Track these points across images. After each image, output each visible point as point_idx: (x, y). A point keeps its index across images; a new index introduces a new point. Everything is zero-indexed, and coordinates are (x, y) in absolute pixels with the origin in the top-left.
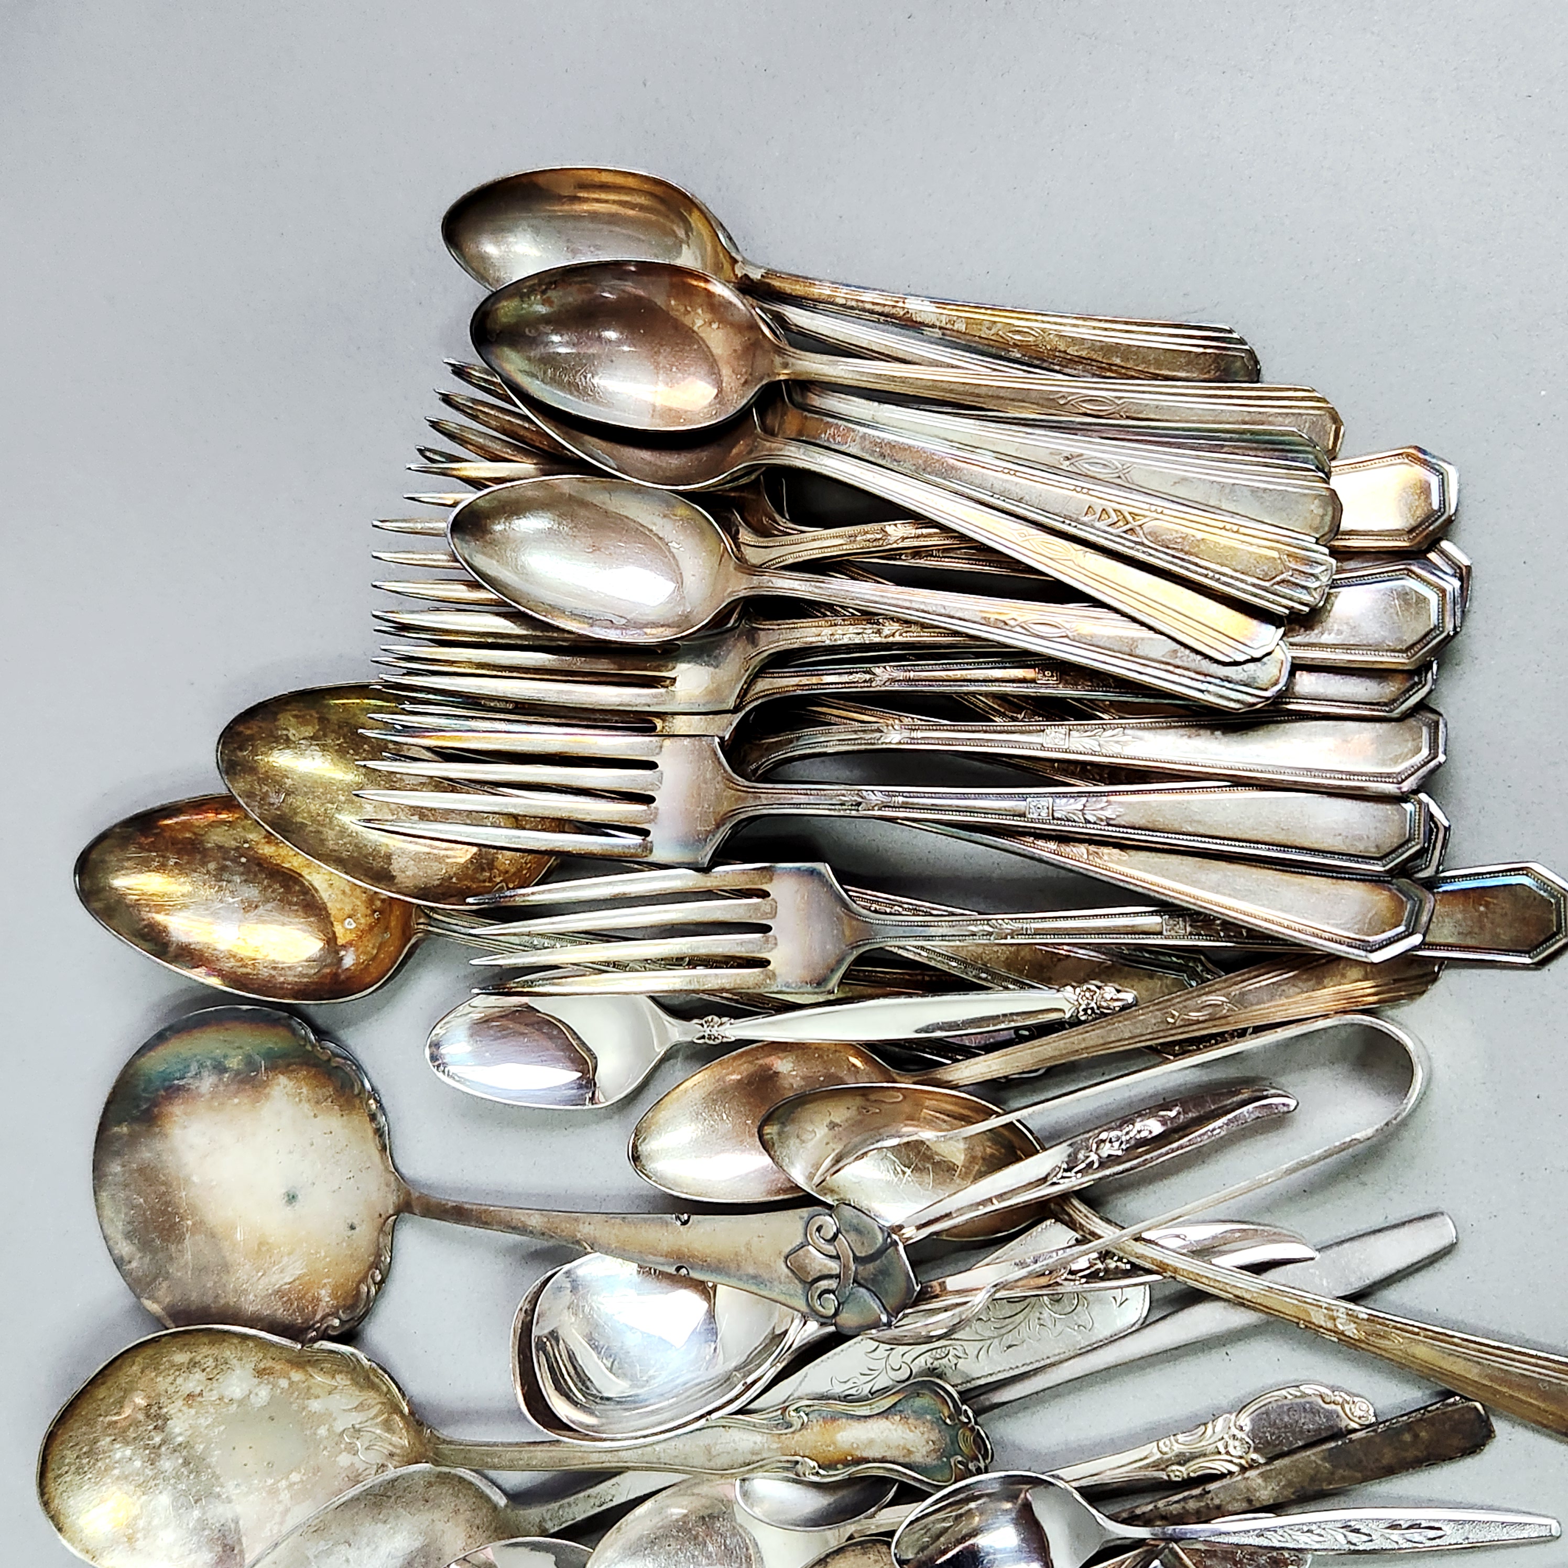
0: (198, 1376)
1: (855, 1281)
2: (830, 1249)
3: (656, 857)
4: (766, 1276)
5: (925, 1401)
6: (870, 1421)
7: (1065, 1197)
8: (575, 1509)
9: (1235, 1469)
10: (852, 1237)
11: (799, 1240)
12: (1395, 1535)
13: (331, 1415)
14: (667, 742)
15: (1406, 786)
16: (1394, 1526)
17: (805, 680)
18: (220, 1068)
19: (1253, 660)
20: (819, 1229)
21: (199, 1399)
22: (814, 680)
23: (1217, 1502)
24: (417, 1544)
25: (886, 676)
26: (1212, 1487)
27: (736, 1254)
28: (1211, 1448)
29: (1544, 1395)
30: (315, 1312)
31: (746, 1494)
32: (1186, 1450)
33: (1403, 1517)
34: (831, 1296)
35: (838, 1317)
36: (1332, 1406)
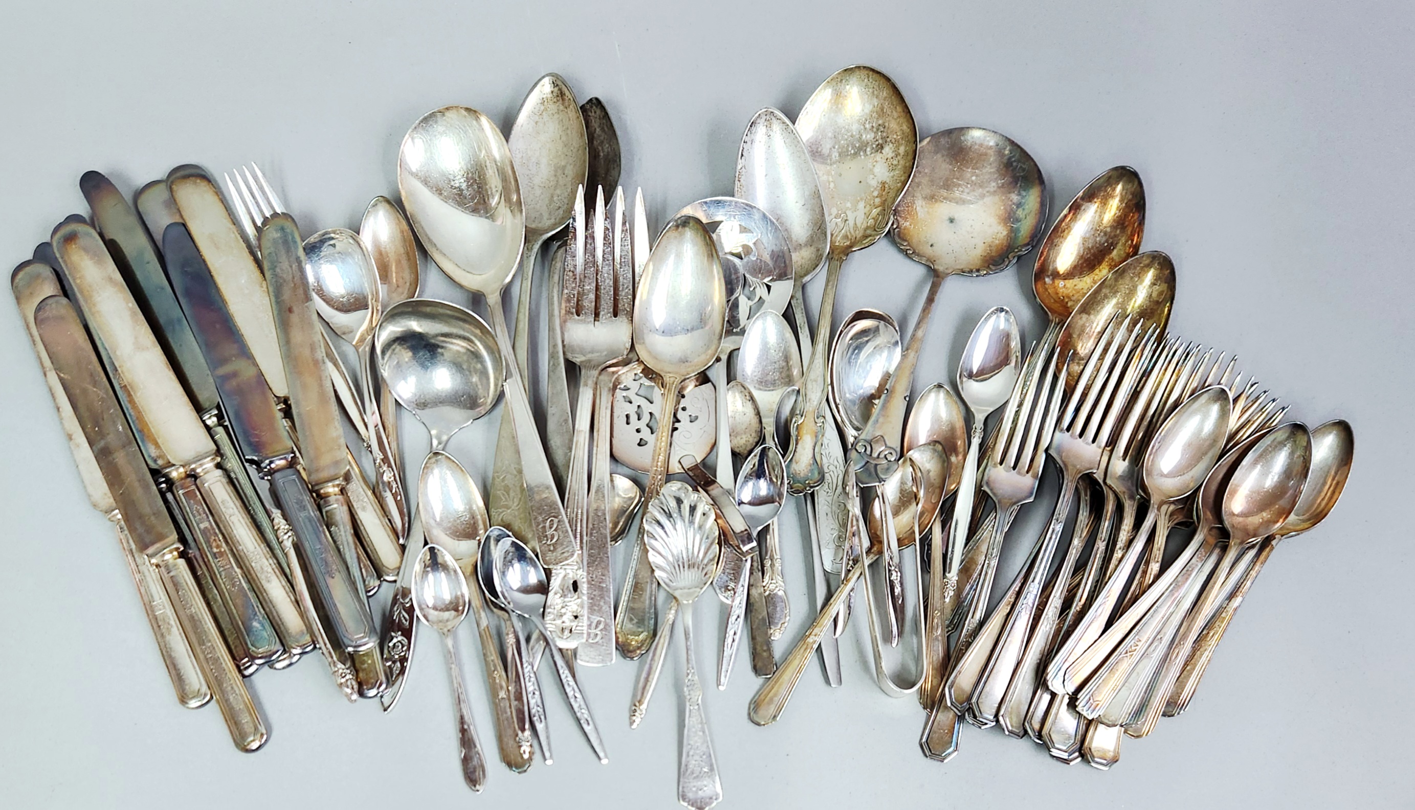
0: (891, 155)
1: (868, 462)
2: (882, 456)
3: (1057, 434)
4: (878, 425)
5: (816, 476)
6: (812, 450)
7: (881, 552)
8: (800, 315)
9: (764, 584)
10: (886, 466)
11: (889, 444)
12: (732, 633)
13: (855, 211)
14: (1101, 450)
15: (1001, 719)
16: (735, 634)
17: (1109, 514)
18: (1019, 205)
19: (1064, 680)
20: (891, 453)
22: (1108, 518)
23: (754, 573)
24: (794, 237)
26: (760, 574)
27: (888, 416)
28: (774, 578)
29: (771, 698)
30: (901, 217)
31: (793, 391)
32: (775, 569)
33: (737, 637)
34: (863, 451)
35: (854, 451)
36: (780, 625)
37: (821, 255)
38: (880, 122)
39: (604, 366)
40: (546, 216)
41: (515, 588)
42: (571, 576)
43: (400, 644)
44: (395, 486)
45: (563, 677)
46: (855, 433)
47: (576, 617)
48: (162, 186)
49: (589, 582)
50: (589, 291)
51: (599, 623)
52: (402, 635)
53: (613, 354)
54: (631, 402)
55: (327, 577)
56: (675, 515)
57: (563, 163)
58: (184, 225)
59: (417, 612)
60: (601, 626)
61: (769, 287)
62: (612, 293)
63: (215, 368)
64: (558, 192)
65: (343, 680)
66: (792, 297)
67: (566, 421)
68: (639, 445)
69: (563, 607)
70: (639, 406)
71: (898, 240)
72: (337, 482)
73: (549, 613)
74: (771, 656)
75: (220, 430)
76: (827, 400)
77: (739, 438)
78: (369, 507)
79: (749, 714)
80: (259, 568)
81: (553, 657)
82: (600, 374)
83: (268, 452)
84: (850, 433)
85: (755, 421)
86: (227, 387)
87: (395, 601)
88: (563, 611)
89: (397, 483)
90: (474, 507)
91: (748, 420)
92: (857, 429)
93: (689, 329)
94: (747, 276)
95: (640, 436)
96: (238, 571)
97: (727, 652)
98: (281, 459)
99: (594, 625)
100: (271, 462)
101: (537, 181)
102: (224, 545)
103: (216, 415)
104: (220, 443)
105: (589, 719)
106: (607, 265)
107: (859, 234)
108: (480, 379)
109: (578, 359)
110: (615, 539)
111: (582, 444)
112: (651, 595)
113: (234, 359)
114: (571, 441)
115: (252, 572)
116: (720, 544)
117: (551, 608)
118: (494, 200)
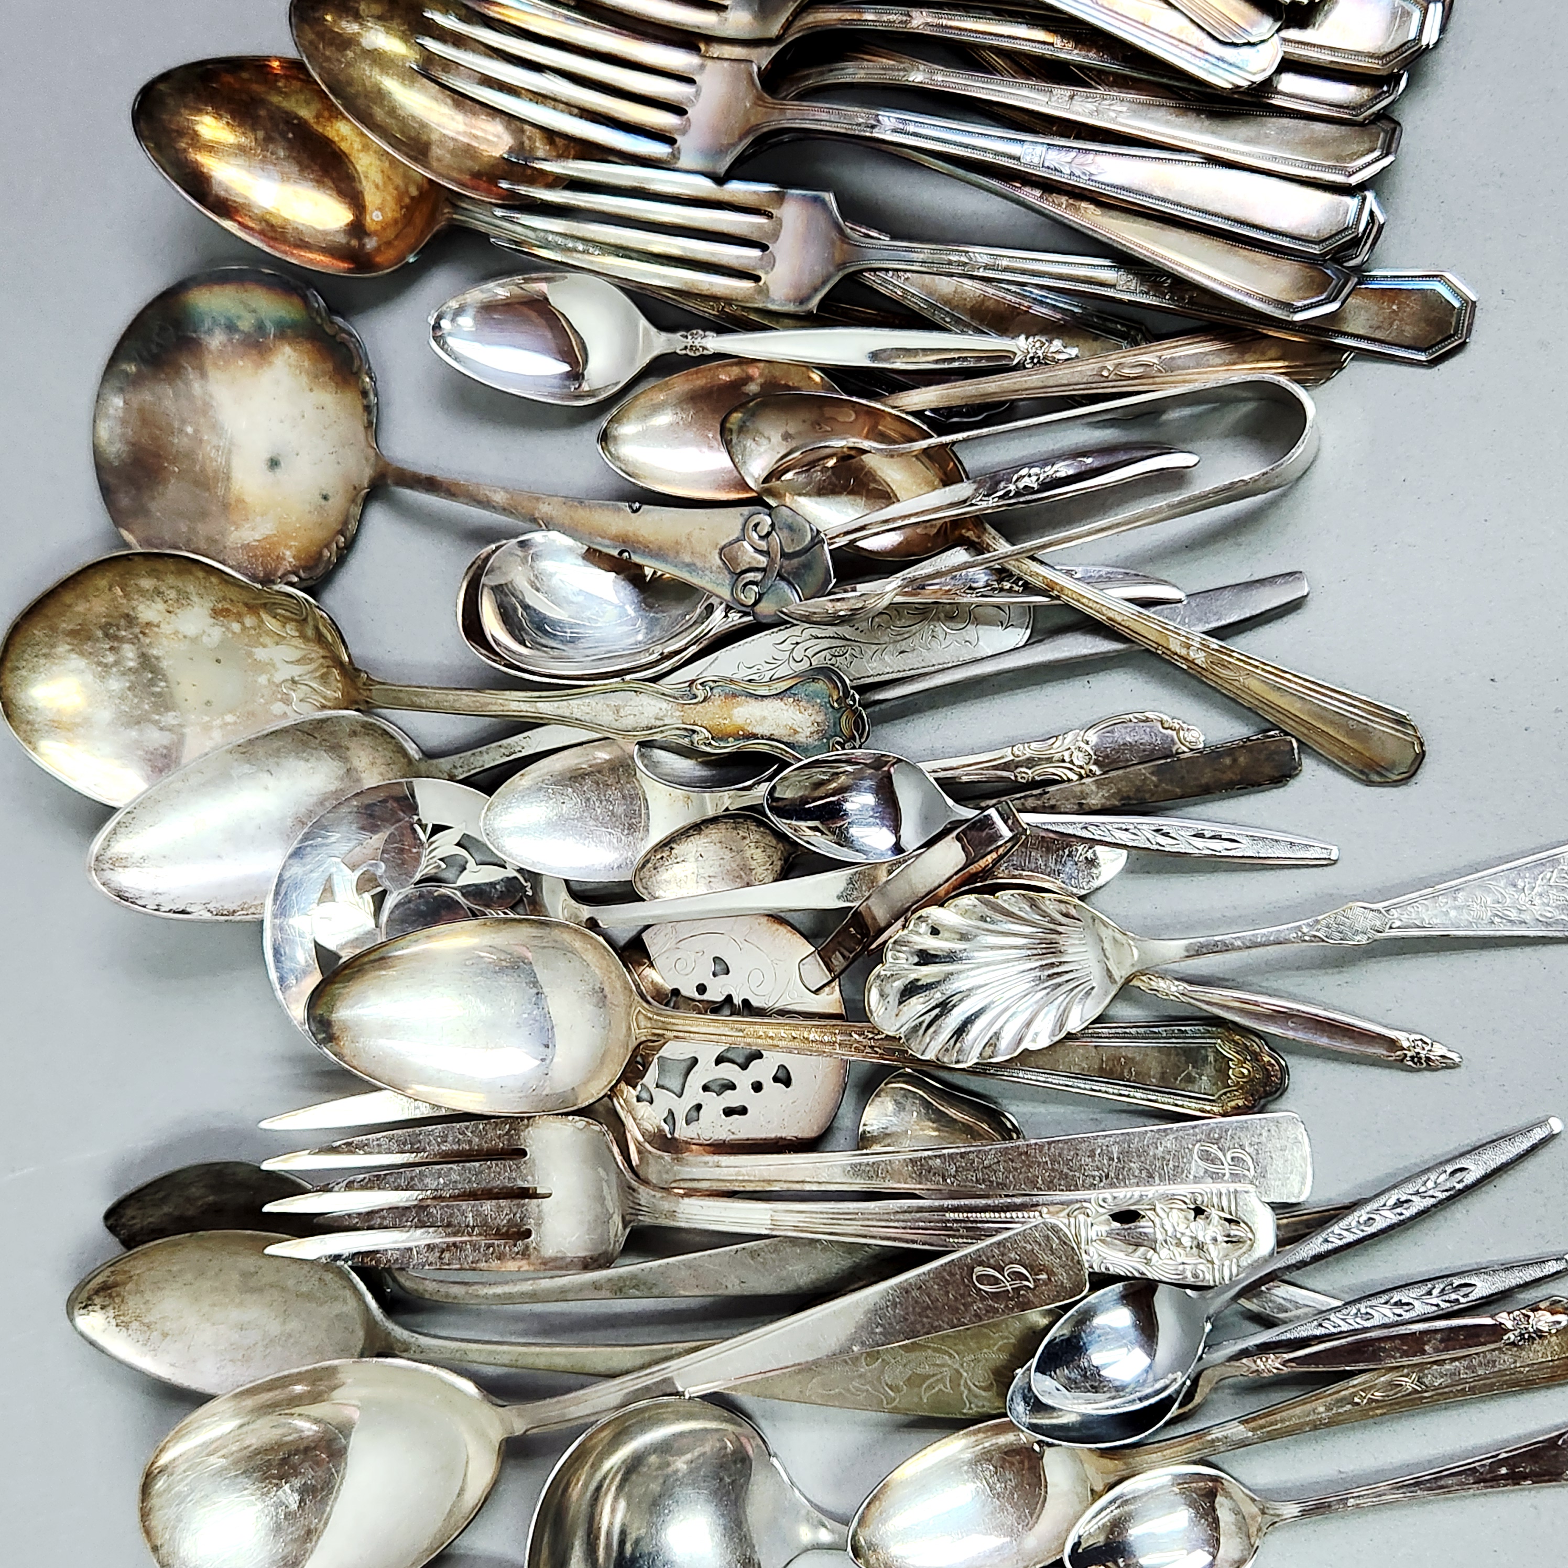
0: (160, 606)
1: (778, 575)
2: (763, 545)
4: (699, 563)
5: (821, 686)
6: (766, 701)
7: (979, 521)
8: (486, 757)
9: (1075, 777)
10: (785, 534)
11: (736, 534)
12: (1199, 842)
13: (274, 666)
14: (709, 63)
15: (1354, 180)
16: (1200, 835)
17: (846, 16)
18: (231, 327)
19: (1249, 44)
20: (756, 525)
21: (156, 629)
22: (855, 17)
23: (1052, 802)
24: (332, 788)
25: (921, 21)
26: (1051, 789)
27: (677, 543)
28: (1059, 756)
29: (1351, 733)
30: (276, 569)
31: (642, 756)
32: (1036, 755)
33: (1209, 829)
34: (755, 587)
35: (758, 608)
36: (1169, 732)
37: (365, 725)
38: (100, 634)
39: (629, 1175)
40: (338, 1308)
41: (1147, 1361)
42: (1104, 1226)
45: (1350, 1238)
46: (718, 614)
47: (1199, 1211)
49: (1112, 1185)
50: (478, 1214)
51: (1207, 1157)
53: (600, 1157)
54: (698, 1107)
56: (937, 996)
57: (236, 1277)
60: (1214, 1149)
61: (437, 829)
62: (477, 1164)
64: (291, 1283)
66: (452, 778)
67: (753, 1254)
68: (787, 1082)
69: (1179, 1244)
70: (706, 1088)
71: (320, 571)
73: (1195, 1276)
74: (1245, 745)
76: (655, 679)
77: (754, 864)
79: (1396, 784)
81: (1302, 1264)
82: (645, 1182)
84: (718, 622)
85: (714, 833)
88: (1186, 1241)
90: (967, 1455)
91: (712, 847)
92: (710, 609)
93: (535, 991)
94: (418, 877)
95: (768, 1083)
97: (1246, 849)
99: (1212, 1168)
101: (274, 1327)
105: (1449, 1169)
106: (421, 1180)
107: (317, 652)
108: (681, 1453)
109: (617, 1231)
110: (1008, 1133)
111: (801, 1217)
112: (1124, 1036)
114: (794, 1241)
116: (994, 889)
117: (1184, 1271)
118: (308, 1428)
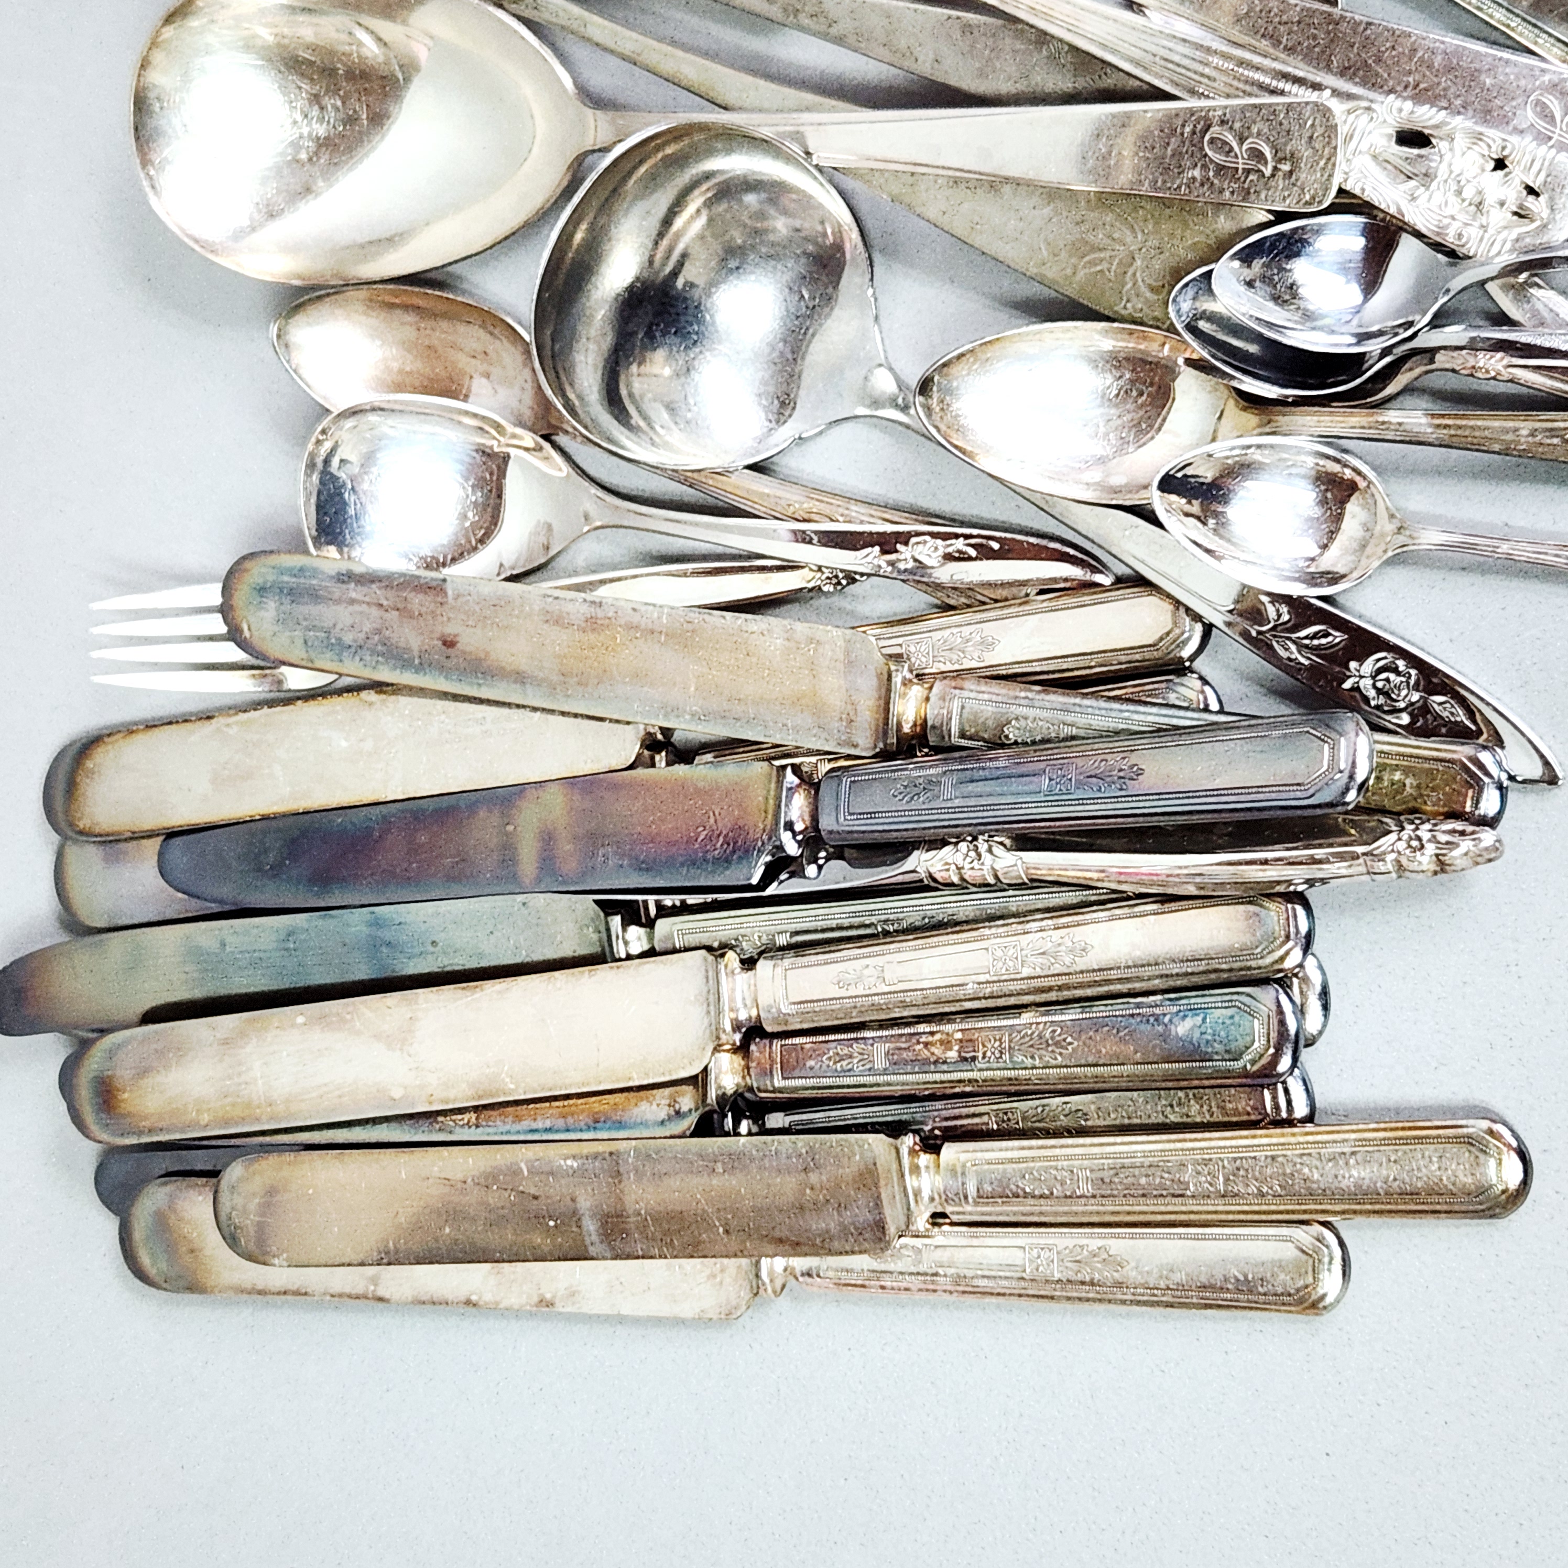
41: (1359, 297)
42: (1384, 140)
43: (1383, 676)
44: (960, 544)
47: (1500, 164)
48: (72, 852)
51: (1542, 108)
52: (1361, 660)
55: (1134, 787)
58: (171, 834)
59: (1310, 593)
60: (1553, 104)
63: (514, 877)
65: (1430, 849)
67: (966, 29)
69: (1459, 192)
72: (897, 680)
73: (1459, 237)
75: (663, 925)
78: (990, 629)
80: (1040, 960)
83: (758, 824)
86: (570, 866)
87: (1260, 645)
88: (1468, 193)
89: (957, 536)
96: (1027, 1017)
98: (789, 799)
99: (1541, 124)
100: (789, 826)
102: (949, 1028)
103: (625, 925)
104: (692, 940)
113: (510, 828)
114: (1020, 30)
115: (1046, 983)
117: (1447, 226)
118: (371, 49)
